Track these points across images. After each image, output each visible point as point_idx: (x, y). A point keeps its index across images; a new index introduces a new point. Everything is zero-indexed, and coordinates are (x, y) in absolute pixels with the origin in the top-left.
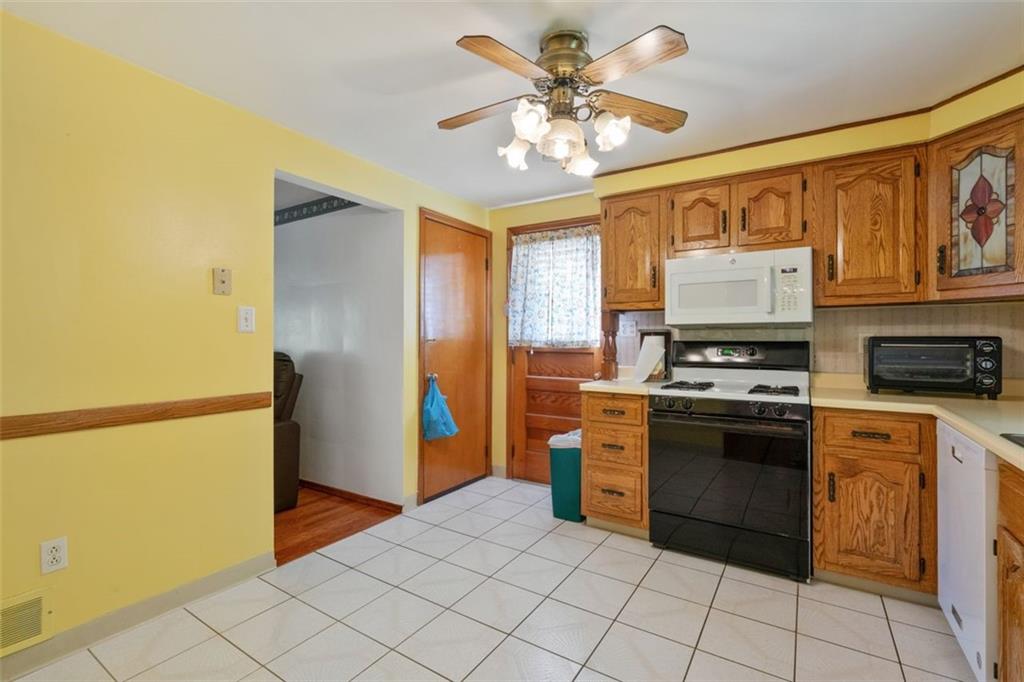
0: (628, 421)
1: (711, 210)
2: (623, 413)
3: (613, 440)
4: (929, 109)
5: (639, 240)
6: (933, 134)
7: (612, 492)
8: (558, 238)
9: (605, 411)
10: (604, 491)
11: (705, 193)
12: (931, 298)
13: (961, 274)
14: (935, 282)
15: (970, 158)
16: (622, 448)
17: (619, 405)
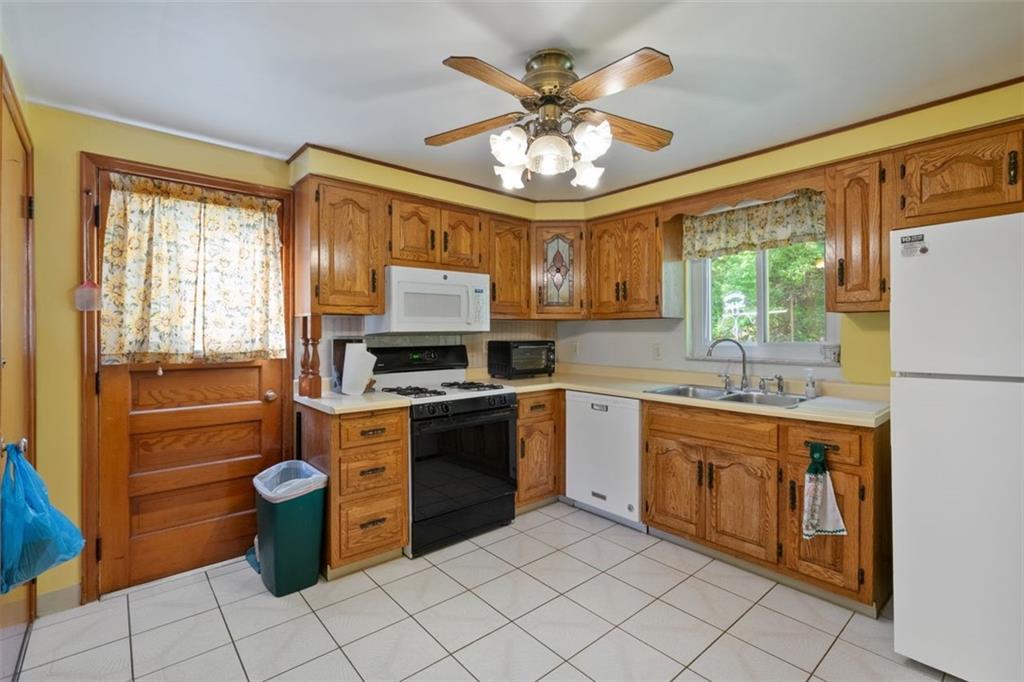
0: (388, 439)
1: (422, 226)
2: (383, 430)
3: (373, 463)
4: (535, 202)
5: (359, 238)
6: (538, 217)
7: (374, 523)
8: (216, 202)
9: (363, 433)
10: (363, 526)
11: (417, 208)
12: (532, 318)
13: (549, 305)
14: (535, 308)
15: (553, 239)
16: (384, 469)
17: (379, 422)
